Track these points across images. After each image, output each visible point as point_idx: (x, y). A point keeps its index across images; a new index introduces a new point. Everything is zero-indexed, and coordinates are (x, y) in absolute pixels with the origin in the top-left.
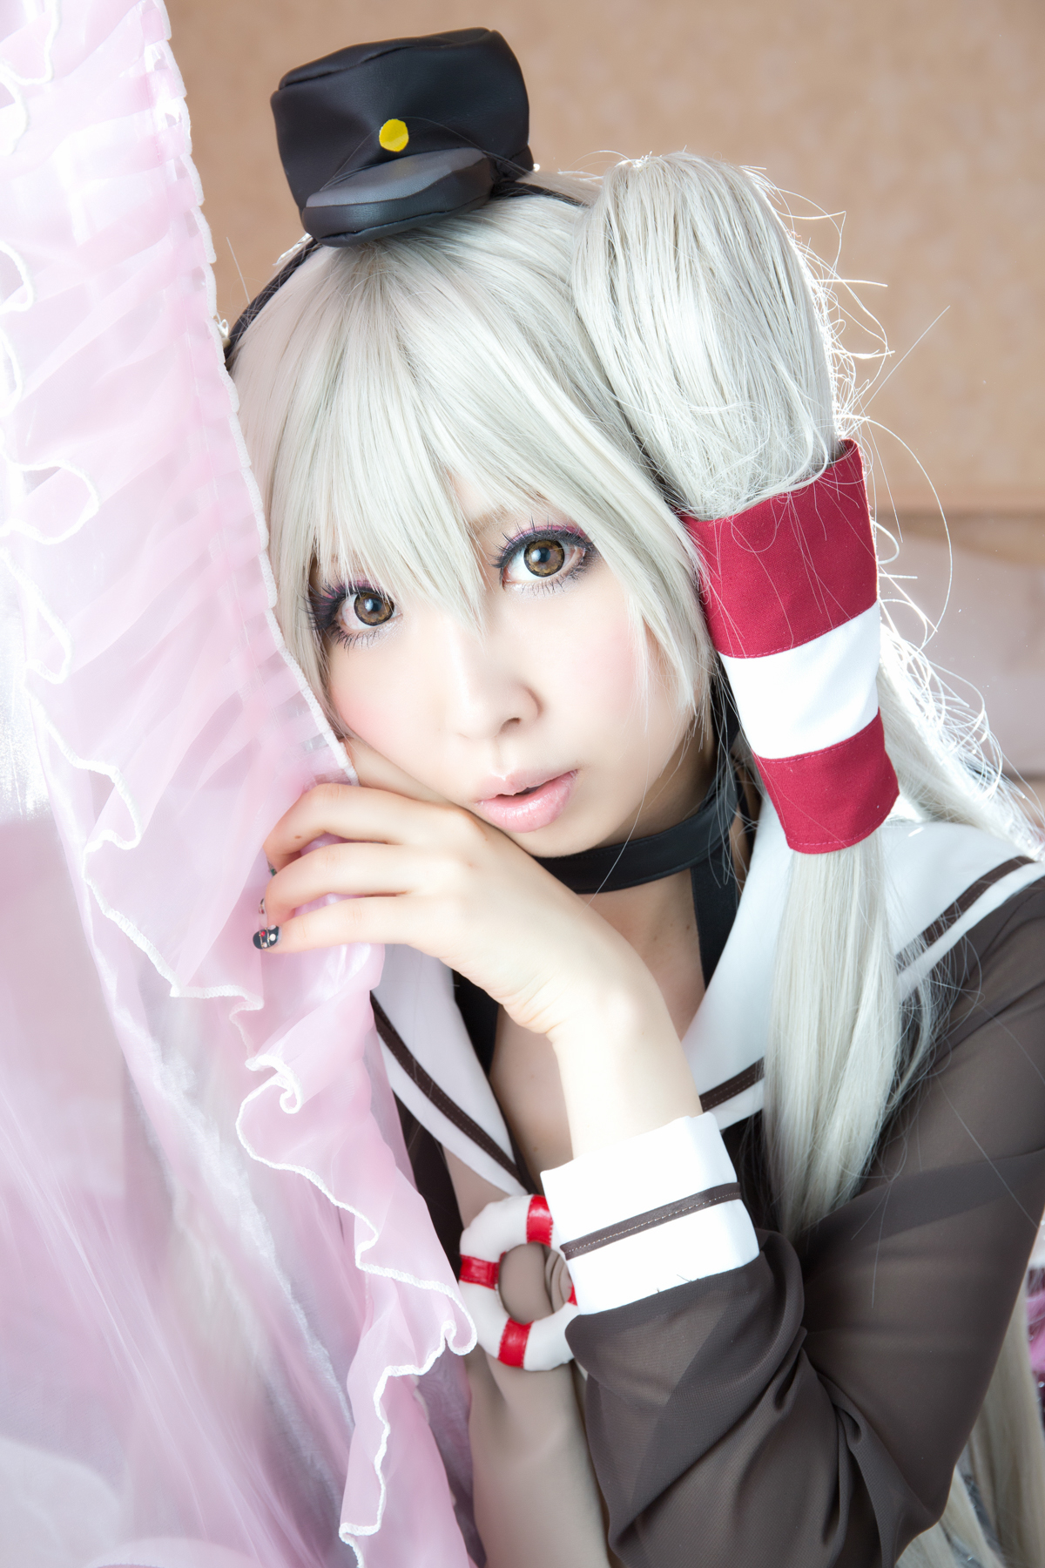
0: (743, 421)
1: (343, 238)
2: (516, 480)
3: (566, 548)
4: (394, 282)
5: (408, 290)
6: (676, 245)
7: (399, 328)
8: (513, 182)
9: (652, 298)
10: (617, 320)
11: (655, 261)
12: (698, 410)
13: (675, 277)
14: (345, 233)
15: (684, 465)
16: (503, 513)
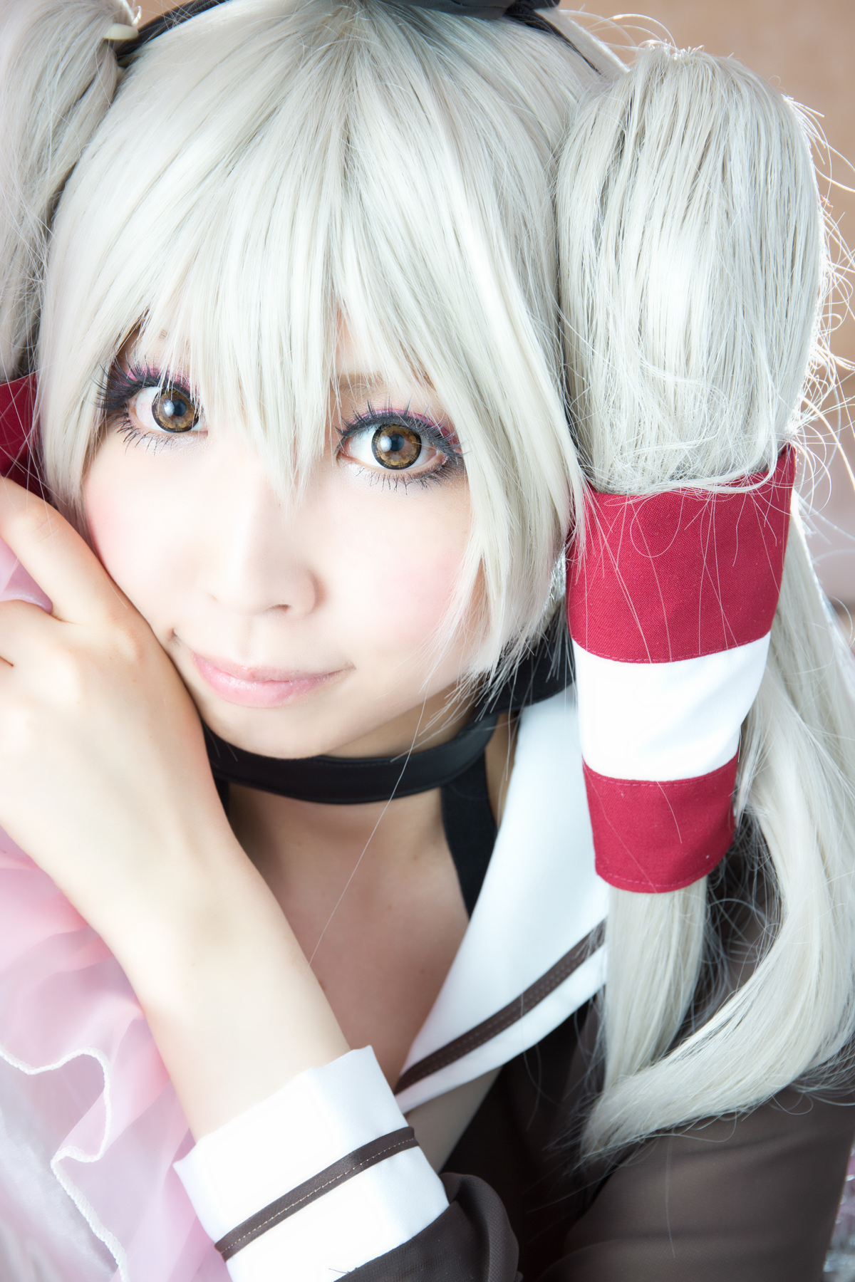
0: (698, 404)
2: (409, 350)
3: (425, 444)
4: (367, 58)
5: (379, 77)
6: (699, 169)
7: (352, 115)
8: (531, 9)
9: (648, 218)
11: (668, 178)
12: (652, 370)
13: (686, 206)
15: (607, 424)
16: (378, 381)
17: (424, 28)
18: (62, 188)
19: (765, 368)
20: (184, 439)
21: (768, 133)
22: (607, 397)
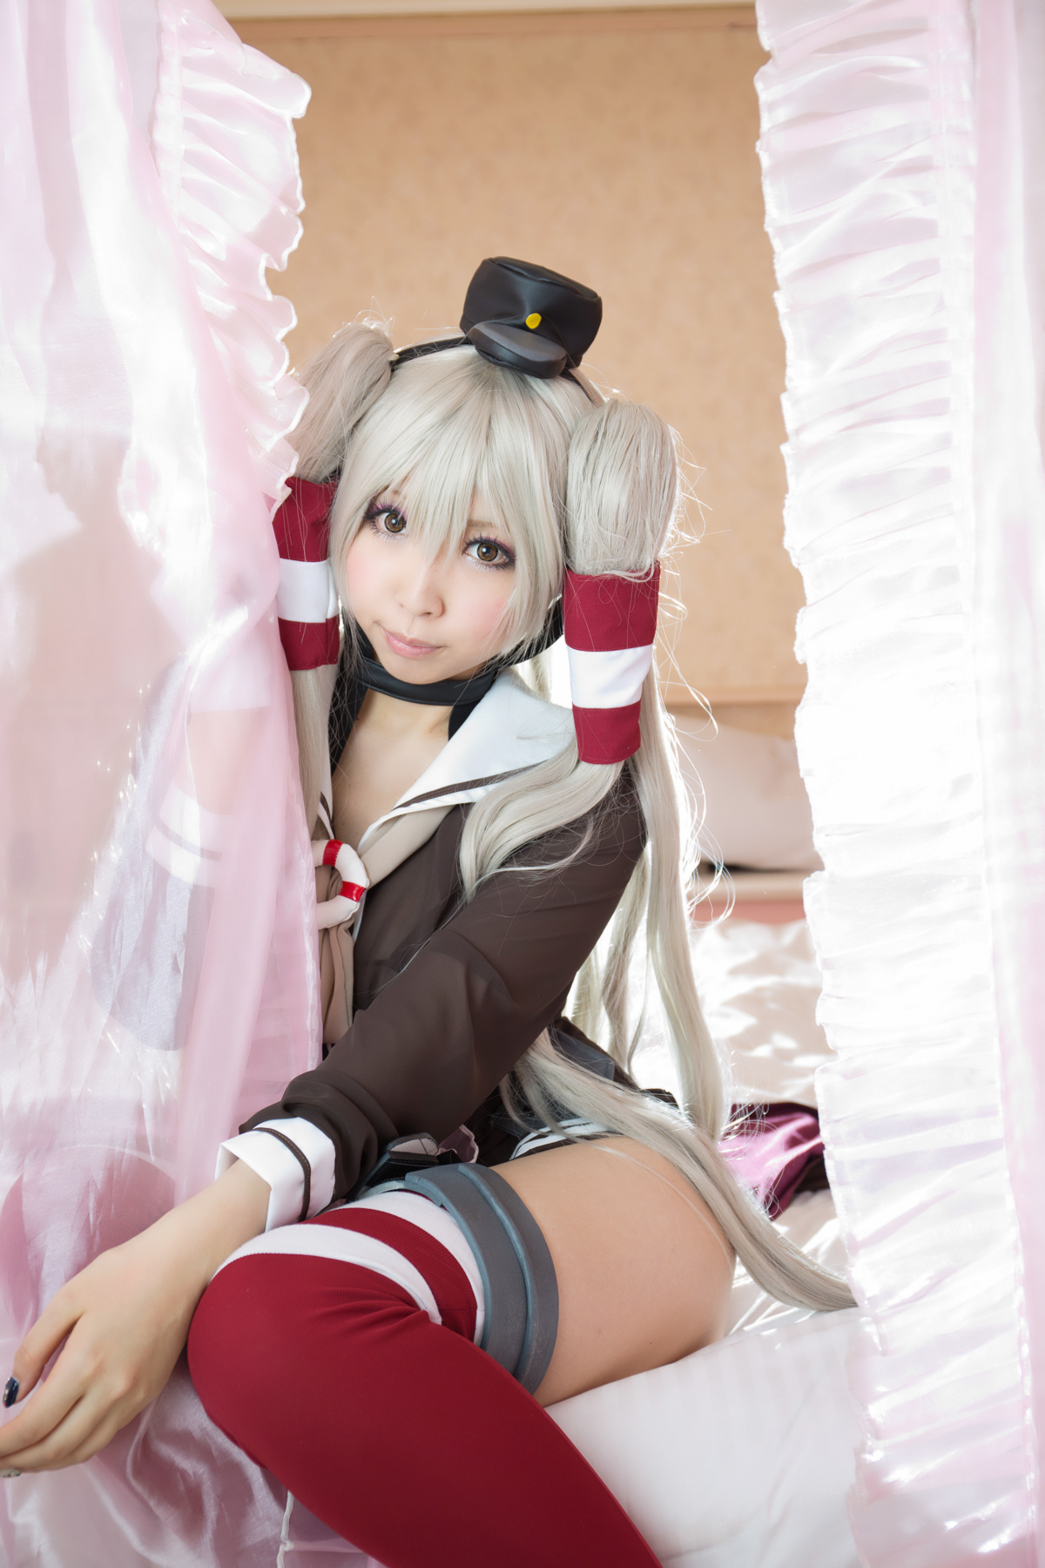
1: (491, 358)
3: (499, 552)
5: (505, 399)
7: (493, 414)
8: (568, 371)
10: (584, 470)
14: (493, 357)
17: (524, 381)
18: (359, 421)
19: (649, 533)
20: (398, 536)
21: (657, 437)
22: (583, 540)
